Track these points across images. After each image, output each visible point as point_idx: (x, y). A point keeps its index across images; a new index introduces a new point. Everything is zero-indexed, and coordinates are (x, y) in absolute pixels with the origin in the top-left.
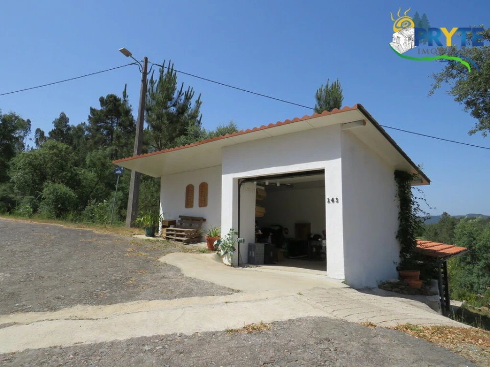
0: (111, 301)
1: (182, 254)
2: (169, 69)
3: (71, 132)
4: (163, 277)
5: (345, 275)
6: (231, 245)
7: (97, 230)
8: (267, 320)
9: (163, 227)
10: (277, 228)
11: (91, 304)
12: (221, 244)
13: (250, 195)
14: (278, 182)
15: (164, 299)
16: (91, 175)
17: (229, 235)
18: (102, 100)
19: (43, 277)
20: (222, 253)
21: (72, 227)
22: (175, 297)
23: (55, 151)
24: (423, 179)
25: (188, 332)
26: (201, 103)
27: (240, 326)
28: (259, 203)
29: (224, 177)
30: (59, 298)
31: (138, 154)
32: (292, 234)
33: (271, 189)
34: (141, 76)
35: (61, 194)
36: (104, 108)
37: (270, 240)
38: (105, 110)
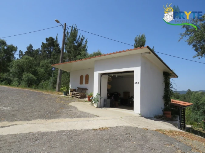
0: (51, 118)
1: (78, 102)
2: (75, 28)
3: (34, 52)
4: (70, 110)
5: (141, 112)
6: (97, 99)
7: (44, 92)
8: (108, 126)
9: (71, 92)
10: (116, 93)
11: (43, 119)
12: (93, 99)
13: (105, 80)
14: (117, 75)
15: (71, 118)
16: (42, 70)
17: (96, 95)
18: (47, 39)
19: (24, 109)
20: (94, 102)
21: (34, 91)
22: (75, 118)
23: (28, 60)
24: (175, 76)
25: (79, 129)
26: (87, 42)
27: (98, 128)
28: (109, 83)
29: (95, 73)
30: (31, 117)
31: (61, 62)
32: (122, 96)
33: (114, 78)
34: (63, 31)
35: (30, 77)
36: (47, 43)
37: (113, 98)
38: (48, 43)
